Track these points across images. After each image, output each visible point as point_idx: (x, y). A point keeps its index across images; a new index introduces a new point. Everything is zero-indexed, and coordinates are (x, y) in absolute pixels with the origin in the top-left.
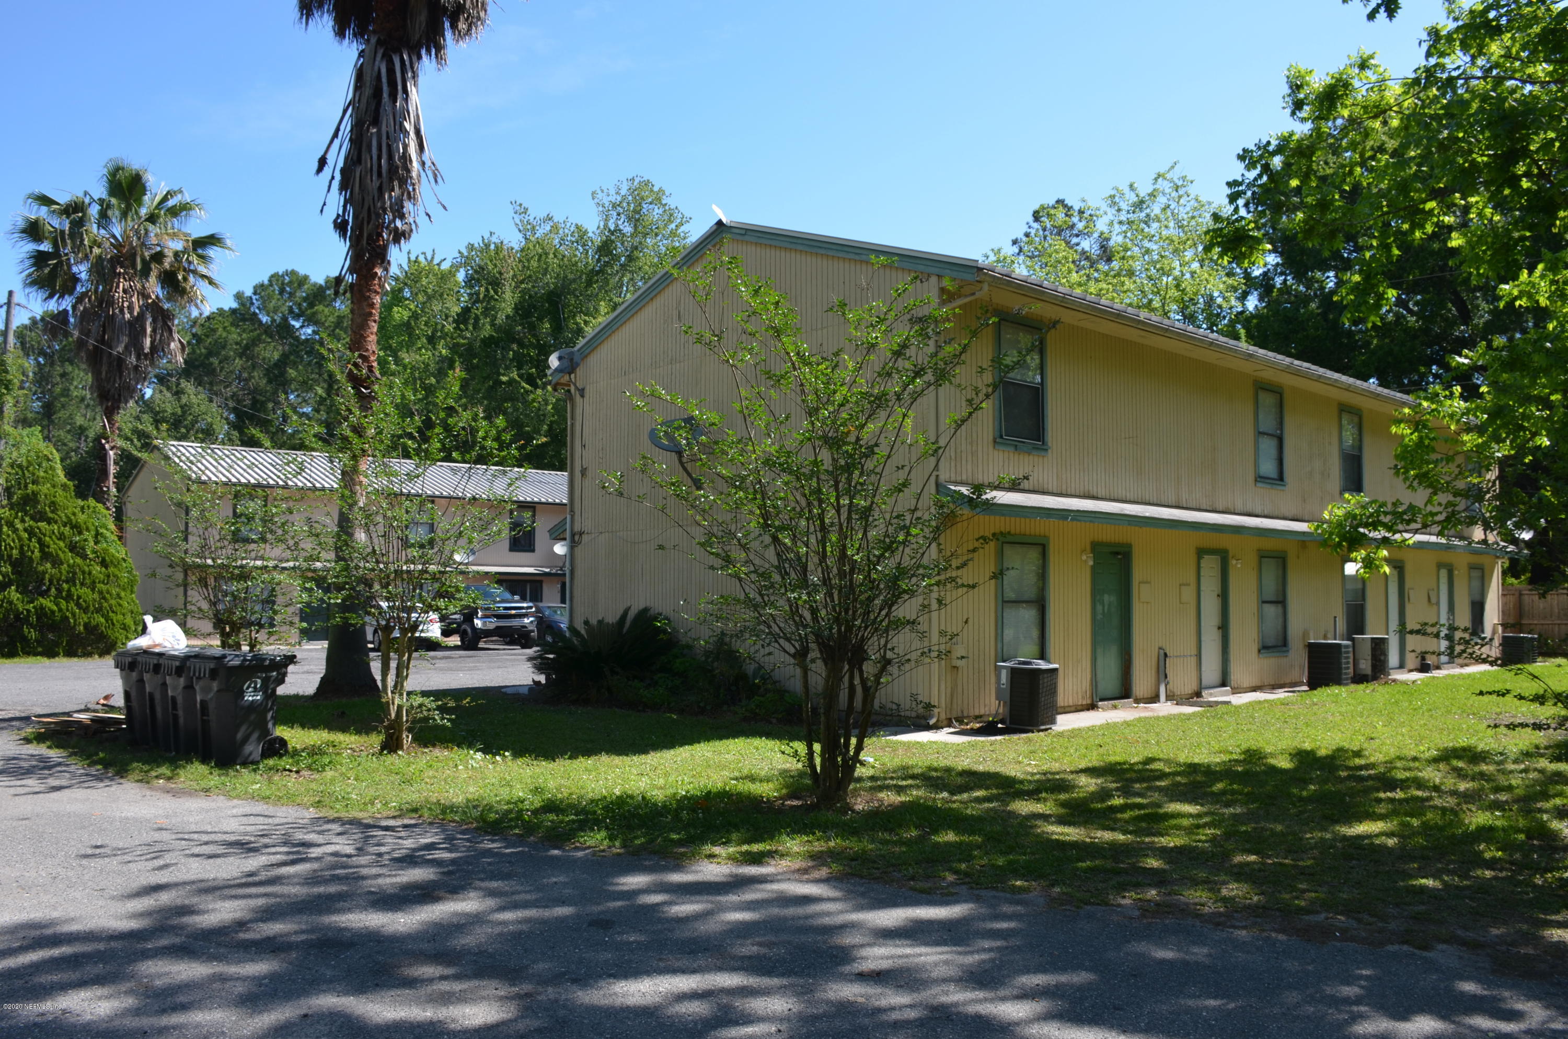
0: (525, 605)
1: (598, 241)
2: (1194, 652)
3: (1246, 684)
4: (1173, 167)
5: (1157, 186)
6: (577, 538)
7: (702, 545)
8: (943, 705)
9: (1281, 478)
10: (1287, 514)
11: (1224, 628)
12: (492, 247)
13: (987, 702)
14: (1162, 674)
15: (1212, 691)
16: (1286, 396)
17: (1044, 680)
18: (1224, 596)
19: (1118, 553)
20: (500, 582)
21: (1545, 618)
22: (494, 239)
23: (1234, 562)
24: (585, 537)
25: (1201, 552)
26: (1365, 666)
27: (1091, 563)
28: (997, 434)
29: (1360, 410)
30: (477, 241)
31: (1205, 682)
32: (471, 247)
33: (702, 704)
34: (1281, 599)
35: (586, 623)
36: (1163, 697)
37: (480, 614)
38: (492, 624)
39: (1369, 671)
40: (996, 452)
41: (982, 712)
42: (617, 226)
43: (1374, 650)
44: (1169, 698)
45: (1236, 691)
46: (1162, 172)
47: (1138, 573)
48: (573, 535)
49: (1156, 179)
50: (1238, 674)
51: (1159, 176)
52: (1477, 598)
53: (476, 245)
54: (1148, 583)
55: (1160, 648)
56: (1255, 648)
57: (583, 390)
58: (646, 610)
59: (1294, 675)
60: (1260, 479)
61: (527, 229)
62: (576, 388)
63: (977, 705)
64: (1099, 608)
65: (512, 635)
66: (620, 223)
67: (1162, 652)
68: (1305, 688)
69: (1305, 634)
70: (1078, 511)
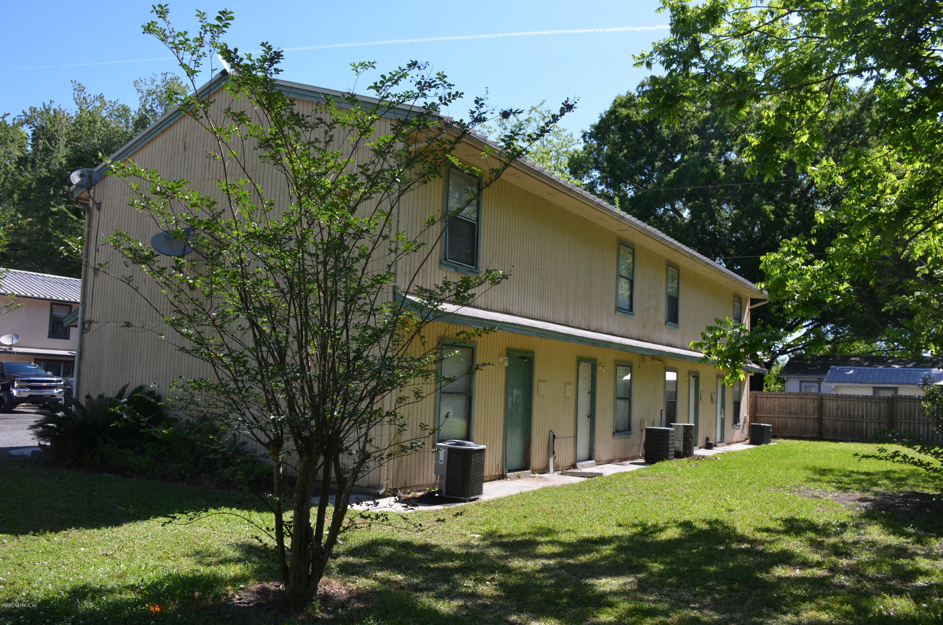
0: (55, 379)
1: (137, 117)
2: (572, 434)
3: (605, 458)
4: (542, 103)
5: (531, 116)
6: (86, 326)
7: (172, 324)
8: (391, 478)
9: (631, 310)
10: (634, 336)
11: (592, 416)
12: (52, 112)
13: (425, 474)
14: (551, 451)
15: (583, 463)
16: (636, 252)
17: (474, 459)
18: (593, 393)
19: (524, 358)
20: (36, 361)
21: (770, 413)
22: (54, 106)
23: (600, 368)
24: (94, 326)
25: (580, 360)
26: (679, 445)
27: (506, 364)
28: (443, 257)
29: (678, 266)
30: (39, 107)
31: (579, 457)
32: (33, 110)
33: (183, 472)
34: (627, 396)
35: (88, 397)
36: (551, 469)
37: (16, 385)
38: (26, 393)
39: (681, 449)
40: (441, 272)
41: (421, 483)
42: (151, 106)
43: (685, 434)
44: (556, 469)
45: (599, 463)
46: (535, 106)
47: (538, 373)
48: (83, 323)
49: (531, 111)
50: (601, 451)
51: (533, 108)
52: (737, 399)
53: (38, 109)
54: (545, 381)
55: (550, 431)
56: (611, 432)
57: (100, 204)
58: (140, 389)
59: (634, 452)
60: (618, 309)
61: (81, 102)
62: (95, 202)
63: (417, 477)
64: (510, 399)
65: (44, 403)
66: (154, 106)
67: (551, 434)
68: (643, 461)
69: (642, 422)
70: (503, 322)
